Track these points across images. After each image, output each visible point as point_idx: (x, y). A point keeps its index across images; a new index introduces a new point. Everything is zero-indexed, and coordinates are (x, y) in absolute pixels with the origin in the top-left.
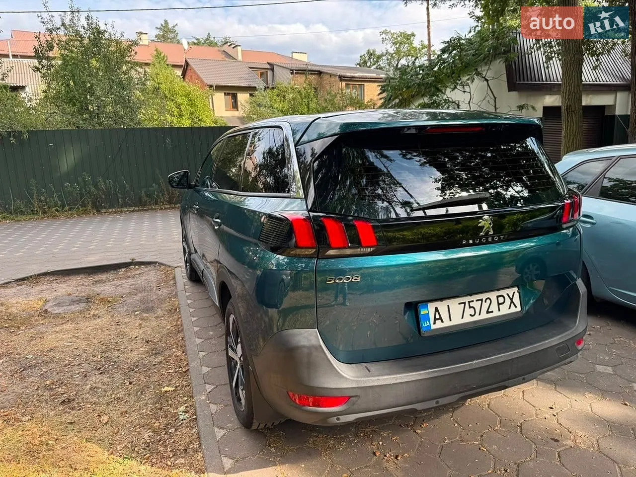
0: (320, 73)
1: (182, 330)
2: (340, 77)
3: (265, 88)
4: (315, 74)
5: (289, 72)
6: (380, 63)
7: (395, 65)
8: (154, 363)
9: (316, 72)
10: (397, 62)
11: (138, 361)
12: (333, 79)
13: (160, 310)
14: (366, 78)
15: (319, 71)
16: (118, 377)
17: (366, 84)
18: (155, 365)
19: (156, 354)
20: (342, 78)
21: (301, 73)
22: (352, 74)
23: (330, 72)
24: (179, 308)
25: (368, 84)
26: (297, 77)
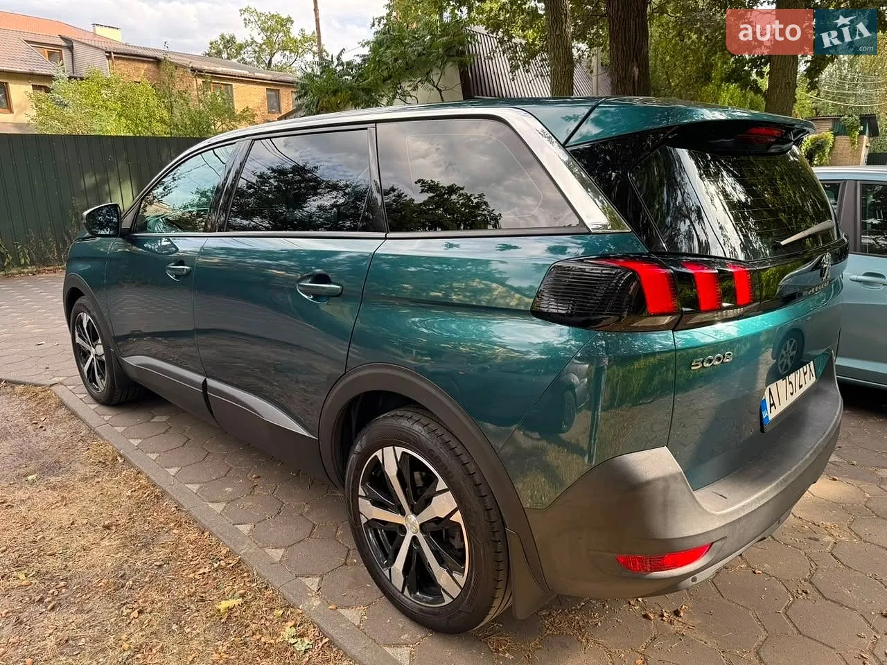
0: (157, 61)
1: (164, 492)
2: (193, 70)
3: (70, 78)
4: (149, 62)
5: (102, 56)
6: (245, 56)
7: (267, 62)
8: (158, 563)
9: (152, 60)
10: (268, 57)
11: (120, 567)
12: (180, 72)
13: (78, 465)
14: (235, 76)
15: (155, 58)
16: (98, 605)
17: (234, 84)
18: (160, 566)
19: (146, 546)
20: (197, 72)
21: (124, 59)
22: (212, 68)
23: (175, 61)
24: (121, 456)
25: (238, 84)
26: (119, 65)
